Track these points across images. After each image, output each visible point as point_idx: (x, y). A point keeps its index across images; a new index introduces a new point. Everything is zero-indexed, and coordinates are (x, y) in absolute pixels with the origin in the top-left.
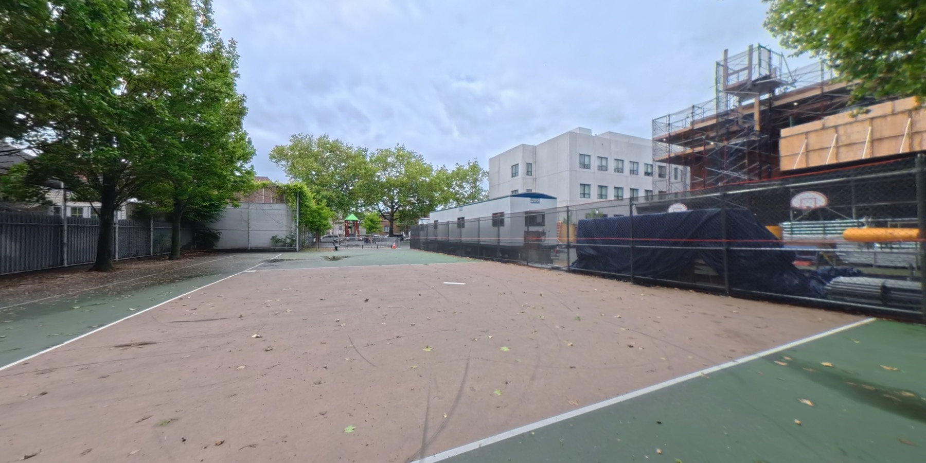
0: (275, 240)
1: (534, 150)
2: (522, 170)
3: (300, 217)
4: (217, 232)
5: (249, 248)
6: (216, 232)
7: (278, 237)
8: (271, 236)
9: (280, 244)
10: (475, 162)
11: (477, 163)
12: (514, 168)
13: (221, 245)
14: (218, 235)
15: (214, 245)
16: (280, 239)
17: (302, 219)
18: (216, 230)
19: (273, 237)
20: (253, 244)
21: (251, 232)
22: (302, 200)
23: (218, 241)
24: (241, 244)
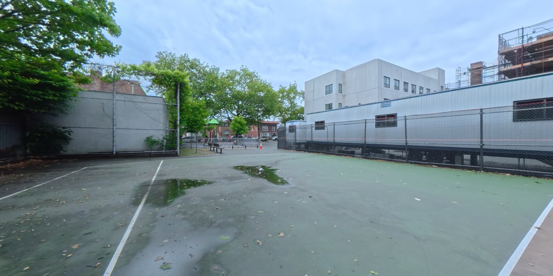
0: (150, 141)
1: (343, 74)
2: (335, 89)
3: (181, 114)
4: (65, 130)
5: (114, 153)
6: (63, 130)
7: (153, 138)
8: (145, 137)
9: (157, 147)
10: (295, 84)
11: (296, 85)
12: (328, 88)
13: (71, 149)
14: (67, 134)
15: (62, 149)
16: (157, 139)
17: (183, 116)
18: (64, 128)
19: (148, 138)
20: (121, 145)
21: (117, 132)
22: (183, 92)
23: (68, 143)
24: (103, 146)
